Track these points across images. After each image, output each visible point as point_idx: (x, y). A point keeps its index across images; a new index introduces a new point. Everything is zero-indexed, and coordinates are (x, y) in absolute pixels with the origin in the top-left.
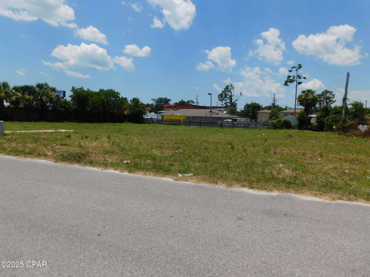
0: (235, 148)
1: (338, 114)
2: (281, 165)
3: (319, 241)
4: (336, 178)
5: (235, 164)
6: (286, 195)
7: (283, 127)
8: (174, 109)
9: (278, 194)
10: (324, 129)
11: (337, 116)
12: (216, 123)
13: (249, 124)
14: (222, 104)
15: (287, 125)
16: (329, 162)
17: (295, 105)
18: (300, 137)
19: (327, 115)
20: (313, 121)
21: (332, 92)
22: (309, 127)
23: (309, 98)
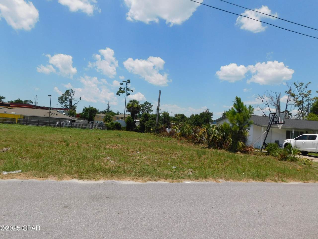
0: (70, 145)
1: (154, 120)
2: (108, 158)
3: (131, 214)
4: (148, 166)
5: (68, 159)
6: (110, 181)
7: (115, 129)
8: (8, 107)
9: (104, 181)
10: (144, 130)
11: (153, 121)
12: (55, 123)
13: (87, 125)
14: (62, 106)
15: (117, 127)
16: (145, 154)
17: (125, 111)
18: (127, 136)
19: (147, 120)
20: (137, 124)
21: (151, 104)
22: (134, 129)
23: (134, 106)
